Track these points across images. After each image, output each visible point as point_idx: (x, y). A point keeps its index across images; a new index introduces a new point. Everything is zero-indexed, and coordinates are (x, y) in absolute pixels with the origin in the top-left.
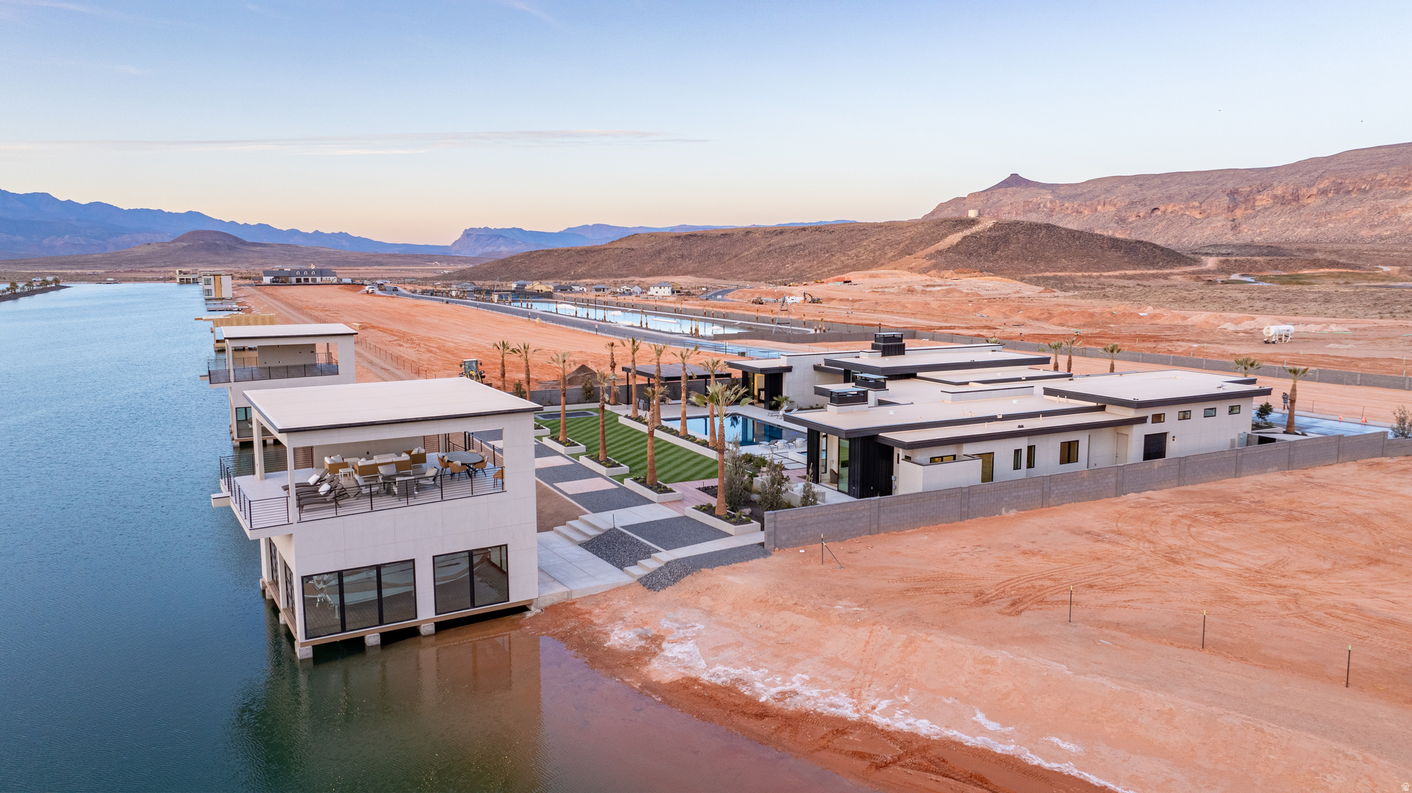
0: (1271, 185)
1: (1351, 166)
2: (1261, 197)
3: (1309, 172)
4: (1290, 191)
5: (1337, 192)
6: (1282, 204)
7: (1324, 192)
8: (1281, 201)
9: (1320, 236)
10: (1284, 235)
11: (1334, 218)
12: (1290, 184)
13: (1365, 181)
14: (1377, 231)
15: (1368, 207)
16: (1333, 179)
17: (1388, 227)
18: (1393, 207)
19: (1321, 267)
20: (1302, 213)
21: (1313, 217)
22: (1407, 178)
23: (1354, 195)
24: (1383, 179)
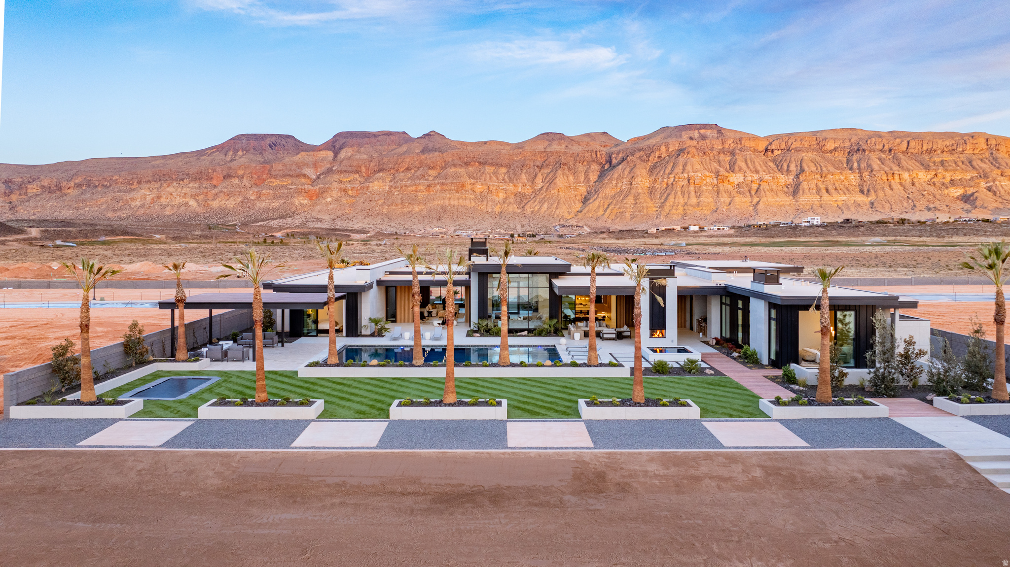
0: (39, 178)
1: (95, 169)
2: (32, 186)
3: (67, 170)
4: (55, 183)
5: (88, 186)
6: (49, 192)
7: (79, 186)
8: (48, 190)
9: (81, 216)
10: (54, 215)
11: (88, 204)
12: (54, 178)
13: (106, 180)
14: (118, 214)
15: (110, 198)
16: (85, 177)
17: (124, 212)
18: (125, 198)
19: (118, 235)
20: (65, 200)
21: (73, 203)
22: (131, 180)
23: (100, 189)
24: (117, 180)
